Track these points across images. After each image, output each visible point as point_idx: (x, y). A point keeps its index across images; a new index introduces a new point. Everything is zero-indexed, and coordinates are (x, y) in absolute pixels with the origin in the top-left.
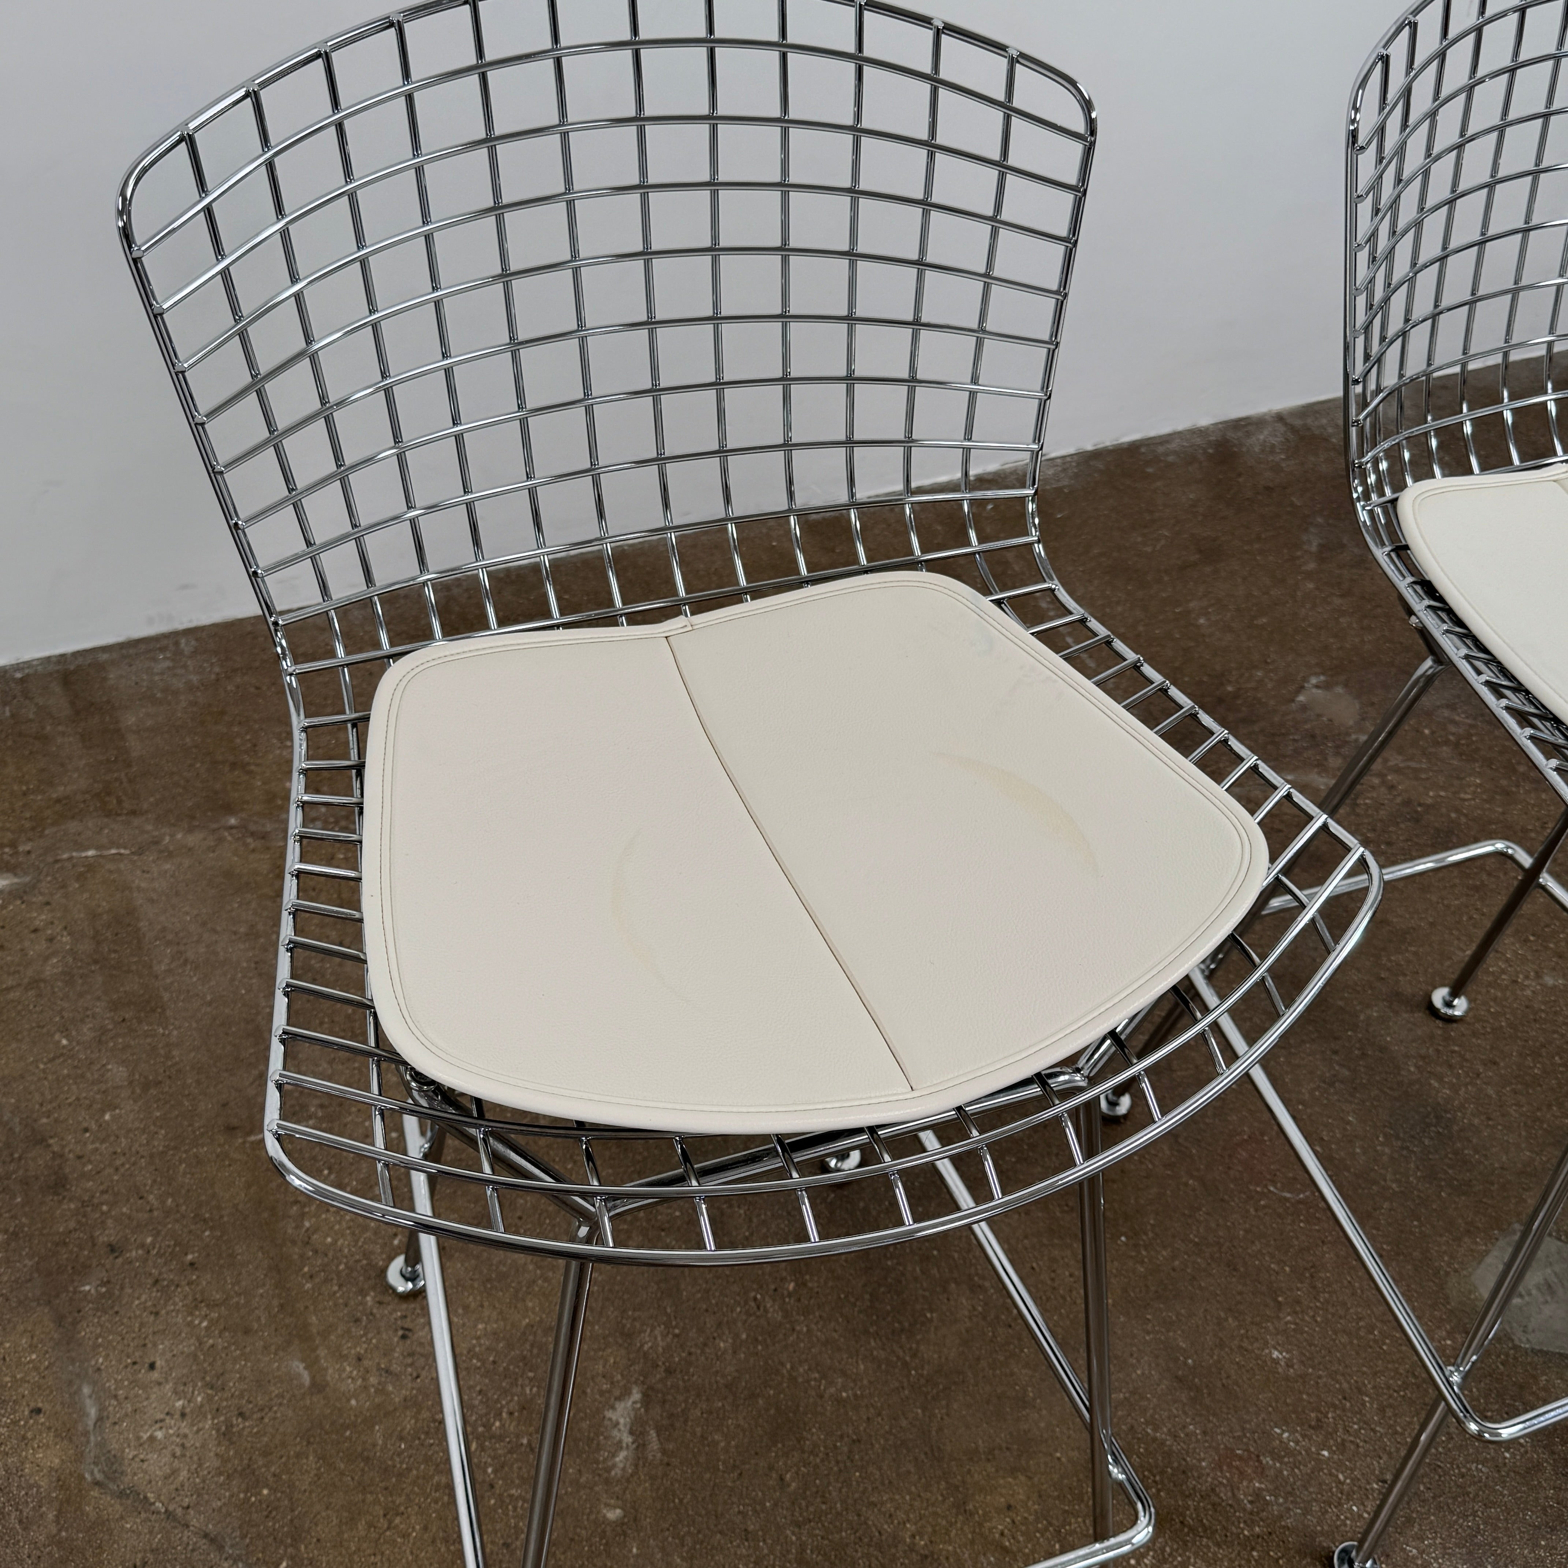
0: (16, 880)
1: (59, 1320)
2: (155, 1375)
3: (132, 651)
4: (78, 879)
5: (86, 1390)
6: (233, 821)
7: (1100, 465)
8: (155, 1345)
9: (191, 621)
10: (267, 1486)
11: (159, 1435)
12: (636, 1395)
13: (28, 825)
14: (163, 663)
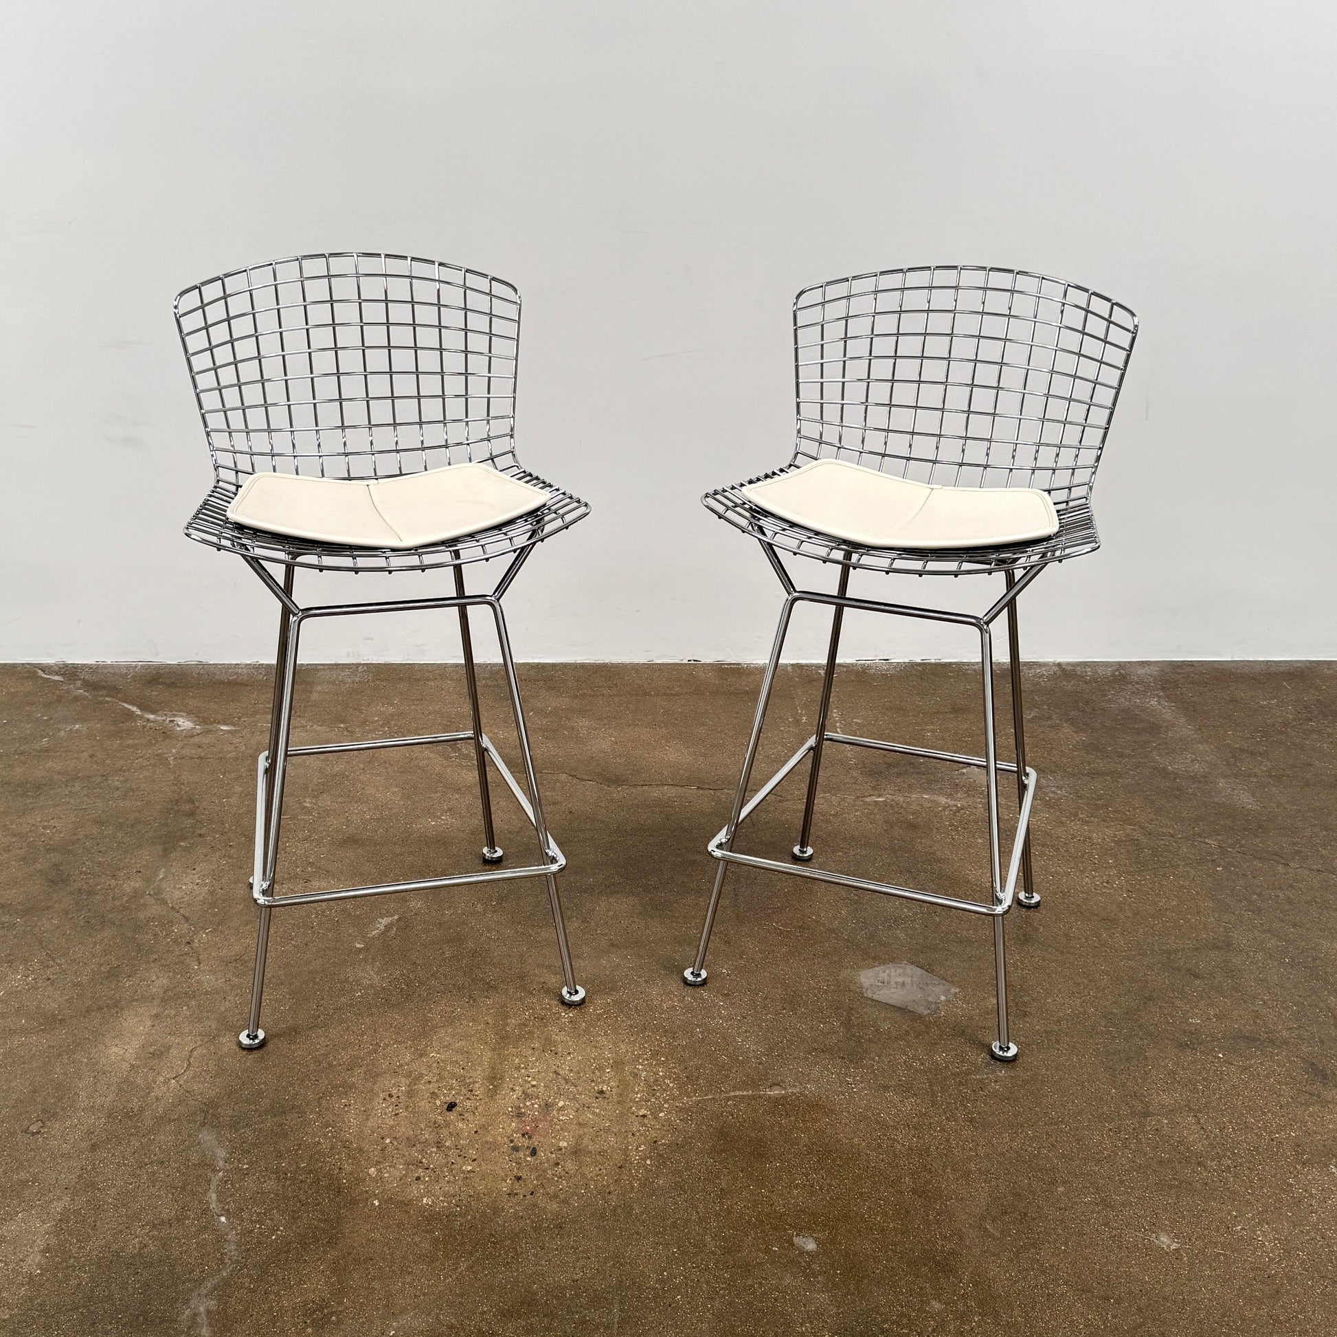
0: (234, 728)
1: (165, 850)
2: (194, 872)
3: (335, 667)
4: (260, 732)
5: (163, 870)
6: (342, 726)
7: (920, 669)
8: (199, 864)
9: (368, 660)
10: (218, 909)
11: (184, 887)
12: (396, 917)
13: (250, 713)
14: (347, 672)
